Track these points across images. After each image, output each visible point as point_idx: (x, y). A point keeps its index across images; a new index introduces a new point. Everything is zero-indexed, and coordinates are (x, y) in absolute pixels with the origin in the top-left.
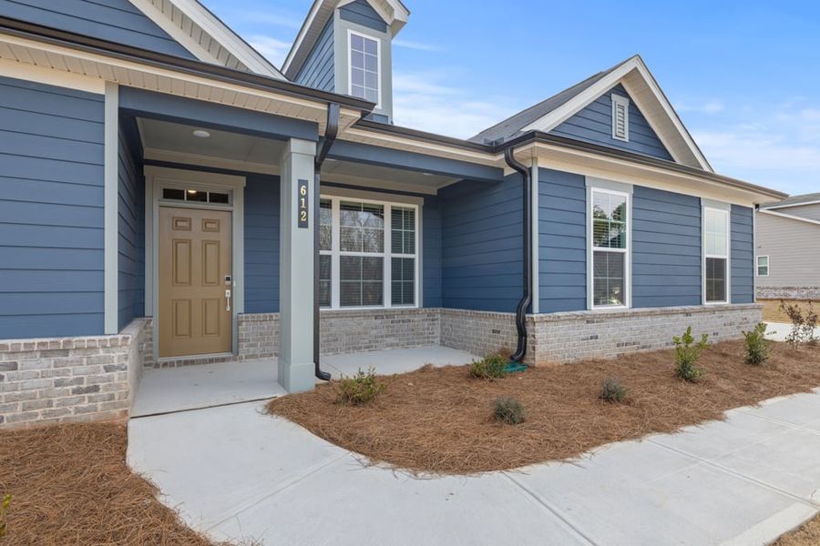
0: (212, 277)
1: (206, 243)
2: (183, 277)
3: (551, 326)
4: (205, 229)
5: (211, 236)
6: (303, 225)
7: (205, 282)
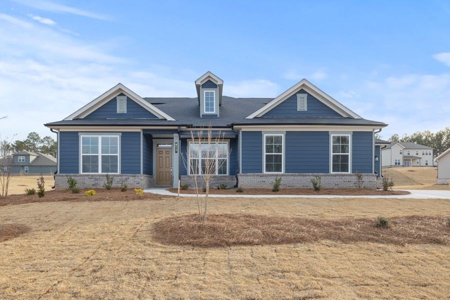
0: (168, 166)
1: (166, 157)
2: (161, 166)
3: (245, 177)
4: (166, 153)
5: (168, 155)
6: (176, 152)
7: (166, 167)
